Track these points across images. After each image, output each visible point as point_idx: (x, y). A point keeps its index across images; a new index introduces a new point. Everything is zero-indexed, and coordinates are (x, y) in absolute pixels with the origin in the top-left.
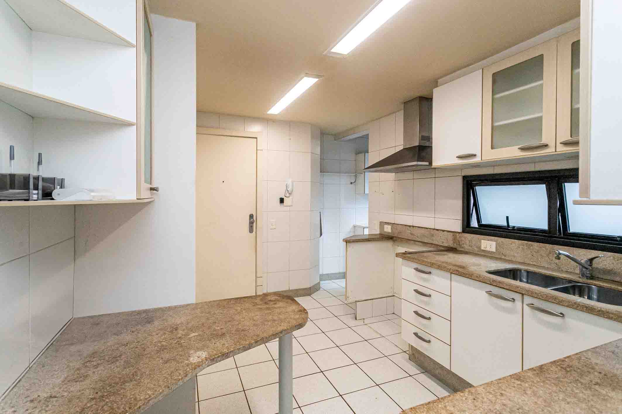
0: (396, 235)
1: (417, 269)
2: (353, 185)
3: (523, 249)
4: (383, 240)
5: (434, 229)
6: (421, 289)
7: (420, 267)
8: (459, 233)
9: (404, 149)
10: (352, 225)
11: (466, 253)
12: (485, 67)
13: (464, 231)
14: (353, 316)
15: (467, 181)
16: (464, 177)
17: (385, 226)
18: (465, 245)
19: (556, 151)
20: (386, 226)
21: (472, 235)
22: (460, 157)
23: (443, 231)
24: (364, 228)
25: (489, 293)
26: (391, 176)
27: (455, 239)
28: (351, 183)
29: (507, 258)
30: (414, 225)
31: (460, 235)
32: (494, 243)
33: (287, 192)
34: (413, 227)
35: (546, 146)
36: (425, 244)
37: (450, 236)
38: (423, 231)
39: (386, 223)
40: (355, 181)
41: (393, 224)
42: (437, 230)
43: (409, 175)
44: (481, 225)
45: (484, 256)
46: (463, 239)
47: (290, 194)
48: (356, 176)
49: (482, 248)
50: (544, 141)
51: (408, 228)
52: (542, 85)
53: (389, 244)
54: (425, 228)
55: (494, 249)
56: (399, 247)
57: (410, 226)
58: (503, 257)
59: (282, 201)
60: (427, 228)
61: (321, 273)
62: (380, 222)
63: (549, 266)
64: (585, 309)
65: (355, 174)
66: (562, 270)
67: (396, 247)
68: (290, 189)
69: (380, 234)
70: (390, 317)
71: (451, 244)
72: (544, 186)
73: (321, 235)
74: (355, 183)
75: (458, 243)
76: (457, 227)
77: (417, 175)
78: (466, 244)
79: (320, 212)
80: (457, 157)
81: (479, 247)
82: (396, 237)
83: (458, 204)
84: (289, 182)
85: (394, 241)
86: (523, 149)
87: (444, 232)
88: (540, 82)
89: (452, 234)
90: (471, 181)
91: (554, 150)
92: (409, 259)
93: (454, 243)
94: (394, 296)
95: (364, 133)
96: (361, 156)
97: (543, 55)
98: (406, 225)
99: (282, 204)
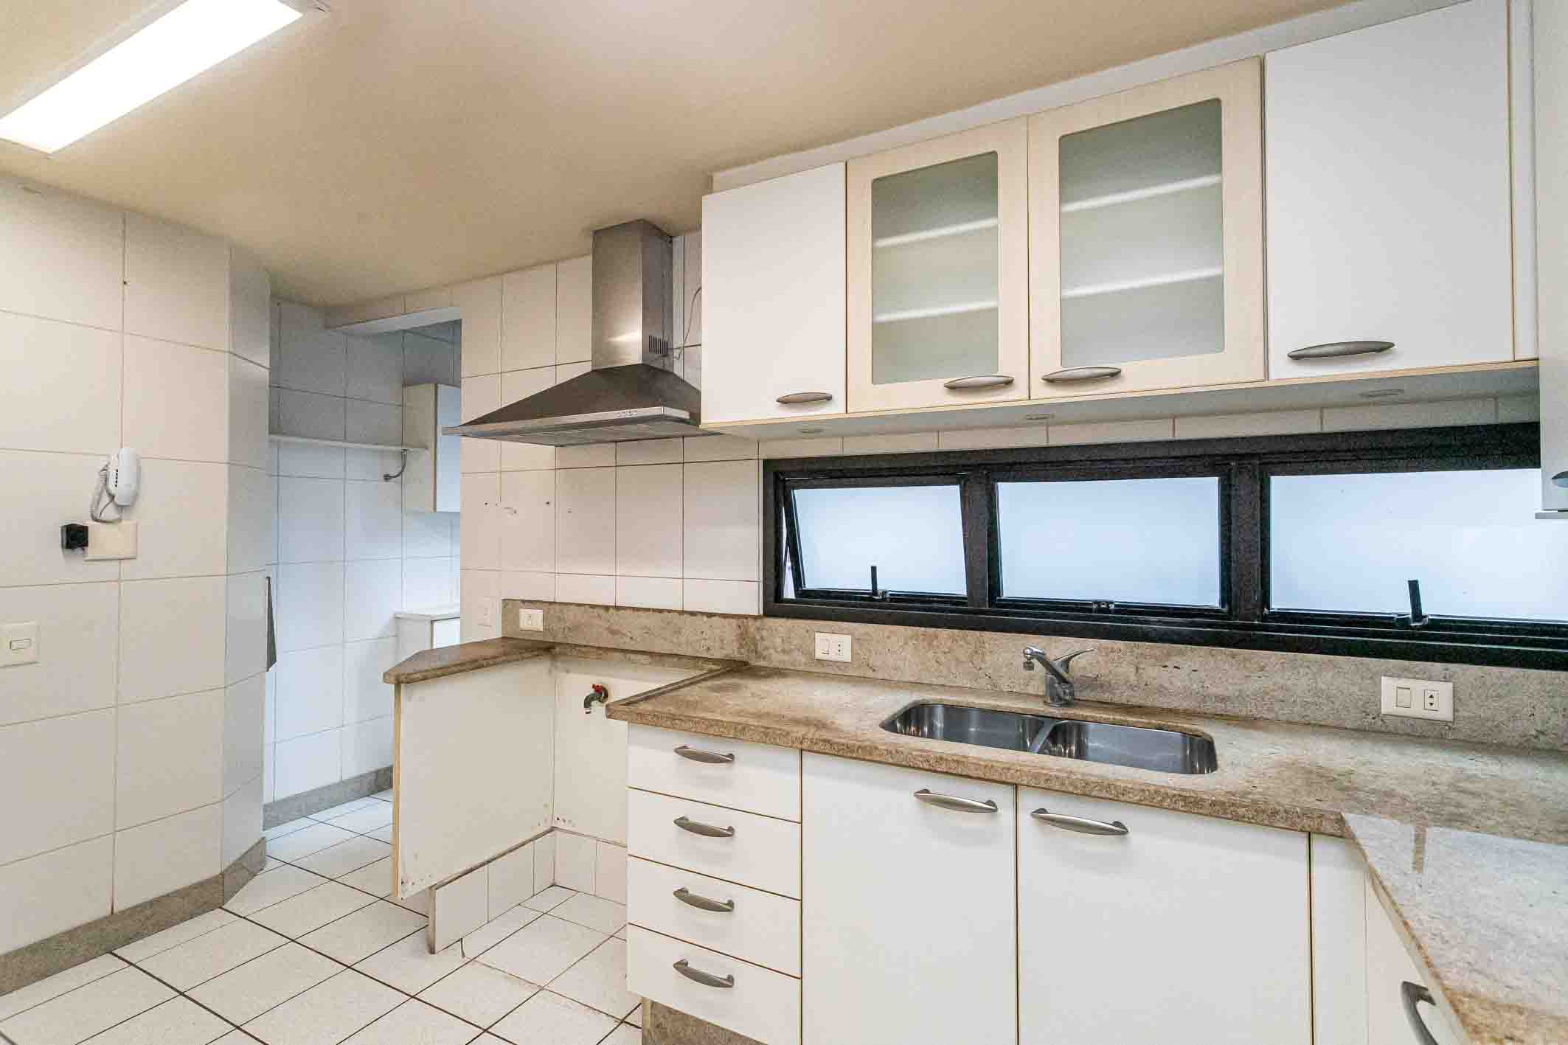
0: (559, 639)
1: (684, 752)
2: (391, 483)
3: (916, 647)
4: (523, 658)
5: (682, 612)
6: (698, 816)
7: (696, 745)
8: (755, 618)
9: (593, 371)
10: (388, 616)
11: (779, 673)
12: (853, 158)
13: (769, 613)
14: (418, 940)
15: (776, 475)
16: (768, 463)
17: (522, 610)
18: (772, 651)
19: (1030, 397)
20: (524, 613)
21: (790, 623)
22: (785, 402)
23: (710, 615)
24: (432, 622)
25: (923, 795)
26: (541, 455)
27: (743, 636)
28: (387, 478)
29: (880, 676)
30: (618, 605)
31: (758, 623)
32: (847, 640)
33: (106, 499)
34: (617, 608)
35: (1009, 383)
36: (658, 657)
37: (730, 630)
38: (645, 619)
39: (524, 601)
40: (401, 473)
41: (550, 603)
42: (693, 614)
43: (604, 454)
44: (802, 593)
45: (826, 677)
46: (764, 633)
47: (121, 508)
48: (403, 456)
49: (819, 655)
50: (1004, 371)
51: (602, 612)
52: (994, 229)
53: (537, 670)
54: (654, 610)
55: (847, 656)
56: (571, 675)
57: (607, 608)
58: (870, 674)
59: (75, 537)
60: (661, 611)
61: (267, 799)
62: (504, 600)
63: (975, 685)
64: (1182, 803)
65: (400, 448)
66: (1002, 691)
67: (563, 674)
68: (122, 490)
69: (503, 638)
70: (545, 901)
71: (731, 650)
72: (956, 489)
73: (272, 659)
74: (399, 478)
75: (752, 647)
76: (749, 600)
77: (629, 454)
78: (775, 648)
79: (269, 578)
80: (778, 401)
81: (811, 654)
82: (560, 644)
83: (751, 537)
84: (122, 463)
85: (554, 658)
86: (952, 388)
87: (713, 618)
88: (988, 223)
89: (734, 622)
90: (788, 474)
91: (1026, 396)
92: (655, 721)
93: (741, 646)
94: (552, 829)
95: (446, 315)
96: (425, 391)
97: (994, 154)
98: (593, 606)
99: (78, 551)
